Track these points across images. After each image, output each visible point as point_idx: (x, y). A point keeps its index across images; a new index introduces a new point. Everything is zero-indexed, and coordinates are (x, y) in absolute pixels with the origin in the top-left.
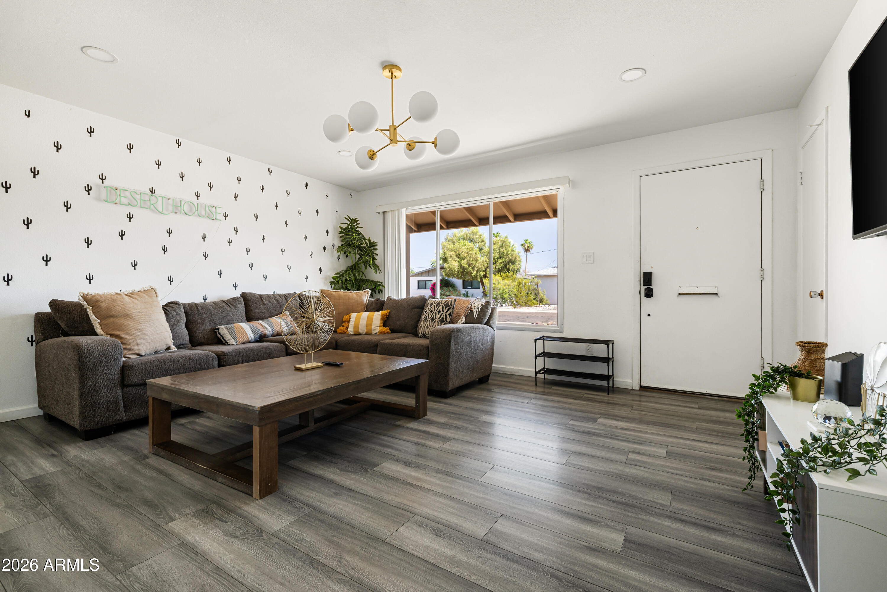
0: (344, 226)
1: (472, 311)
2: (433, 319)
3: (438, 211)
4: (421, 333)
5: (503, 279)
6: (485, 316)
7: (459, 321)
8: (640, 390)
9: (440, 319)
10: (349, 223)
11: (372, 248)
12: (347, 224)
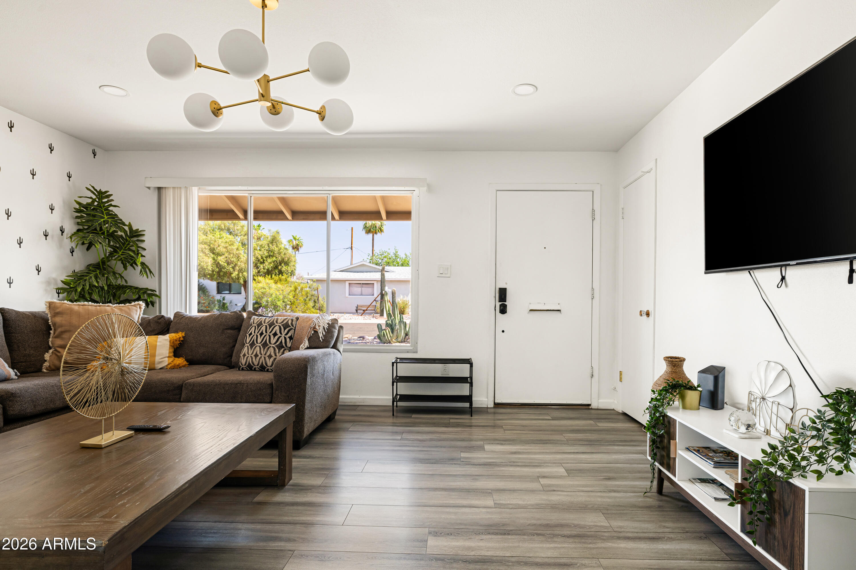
0: (85, 201)
1: (316, 332)
2: (265, 345)
3: (251, 197)
4: (244, 363)
5: (276, 283)
6: (332, 337)
7: (302, 345)
8: (494, 407)
9: (278, 344)
10: (94, 197)
11: (135, 239)
12: (91, 198)
